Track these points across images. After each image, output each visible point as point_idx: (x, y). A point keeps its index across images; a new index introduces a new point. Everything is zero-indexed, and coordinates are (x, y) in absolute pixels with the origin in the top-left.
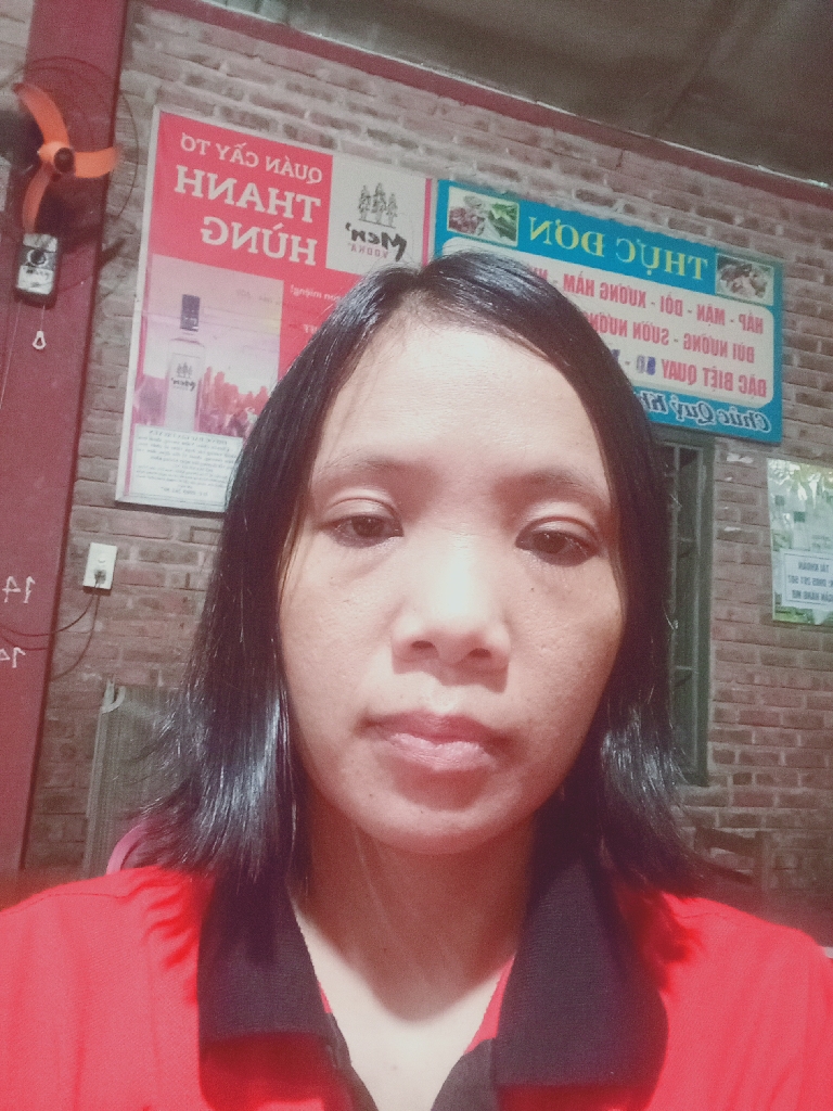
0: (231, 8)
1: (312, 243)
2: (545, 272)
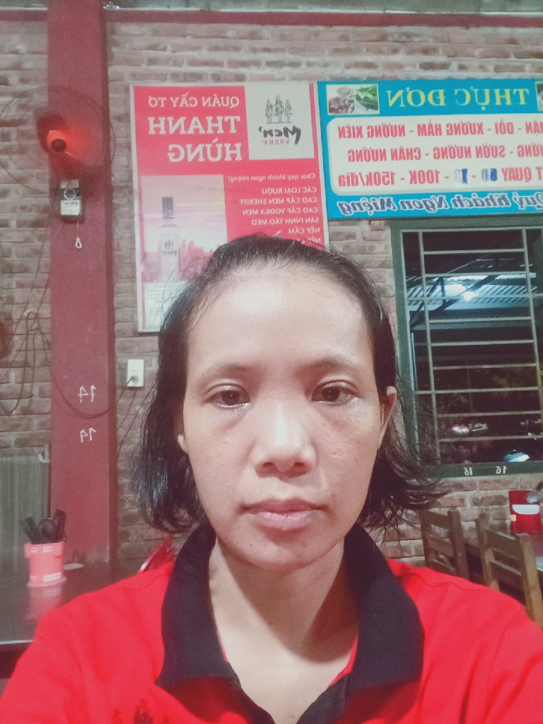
0: (173, 9)
1: (238, 146)
2: (403, 127)
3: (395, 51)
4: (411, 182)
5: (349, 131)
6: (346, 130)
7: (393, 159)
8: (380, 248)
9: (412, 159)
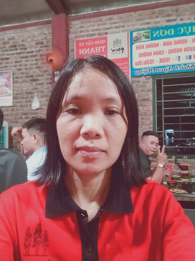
0: (89, 13)
2: (158, 43)
3: (157, 17)
4: (160, 63)
5: (140, 47)
6: (139, 47)
7: (154, 55)
8: (148, 85)
9: (161, 54)
